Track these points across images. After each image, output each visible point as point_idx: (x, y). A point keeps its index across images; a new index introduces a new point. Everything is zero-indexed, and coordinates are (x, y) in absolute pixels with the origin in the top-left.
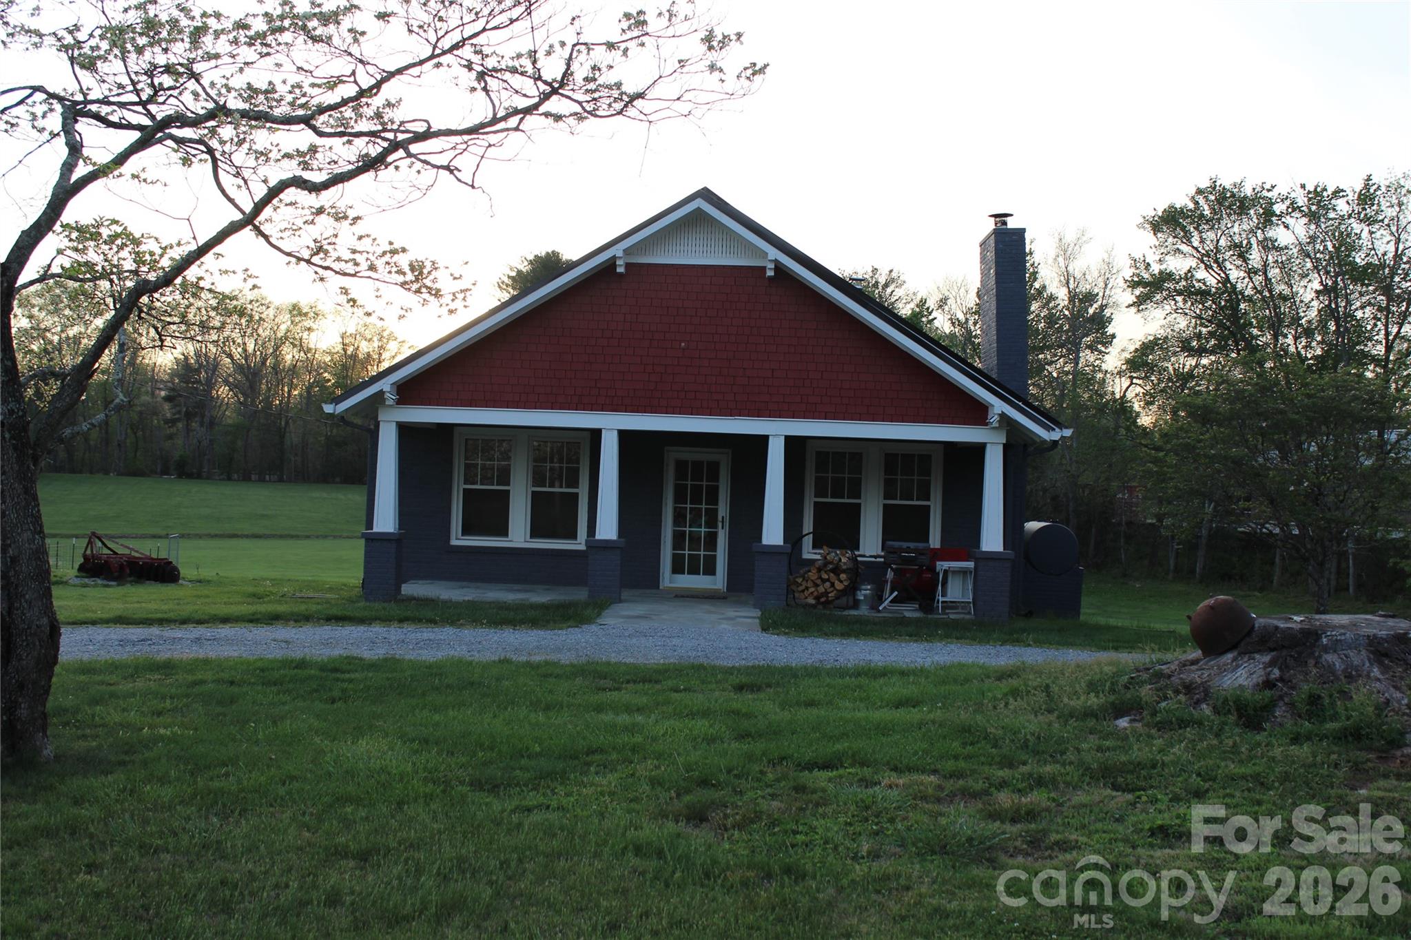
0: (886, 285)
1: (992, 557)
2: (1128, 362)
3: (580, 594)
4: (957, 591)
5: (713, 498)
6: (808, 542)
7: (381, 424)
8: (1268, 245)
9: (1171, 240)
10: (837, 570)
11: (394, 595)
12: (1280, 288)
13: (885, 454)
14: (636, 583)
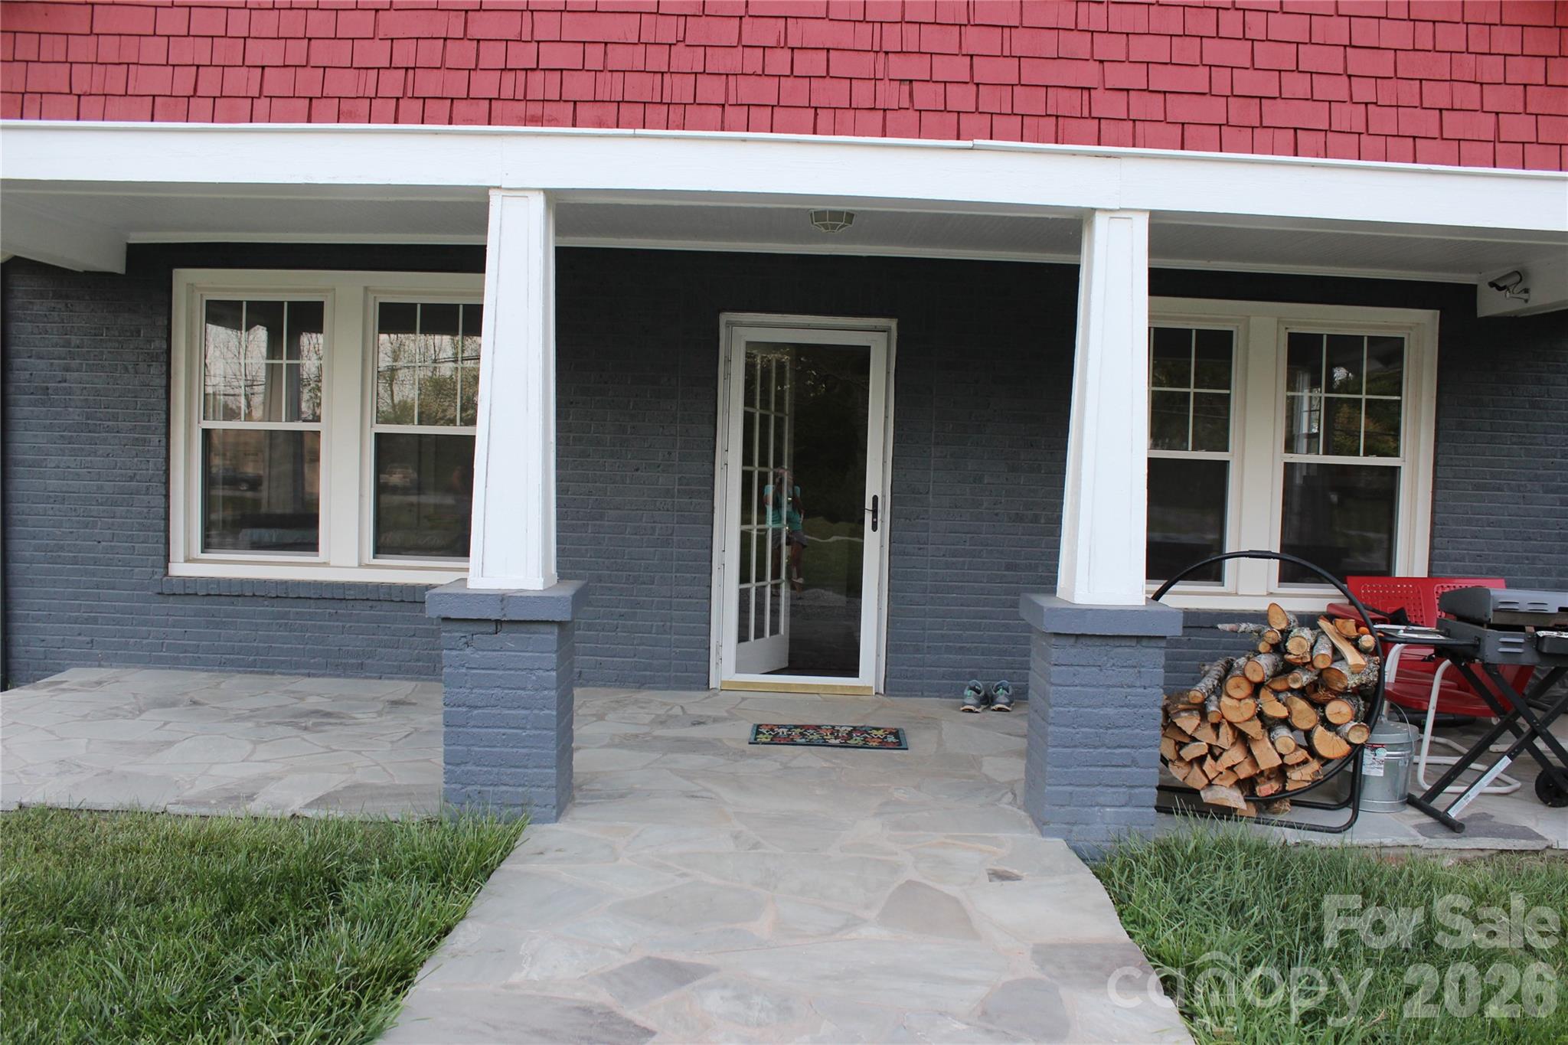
13: (1290, 334)
14: (648, 673)
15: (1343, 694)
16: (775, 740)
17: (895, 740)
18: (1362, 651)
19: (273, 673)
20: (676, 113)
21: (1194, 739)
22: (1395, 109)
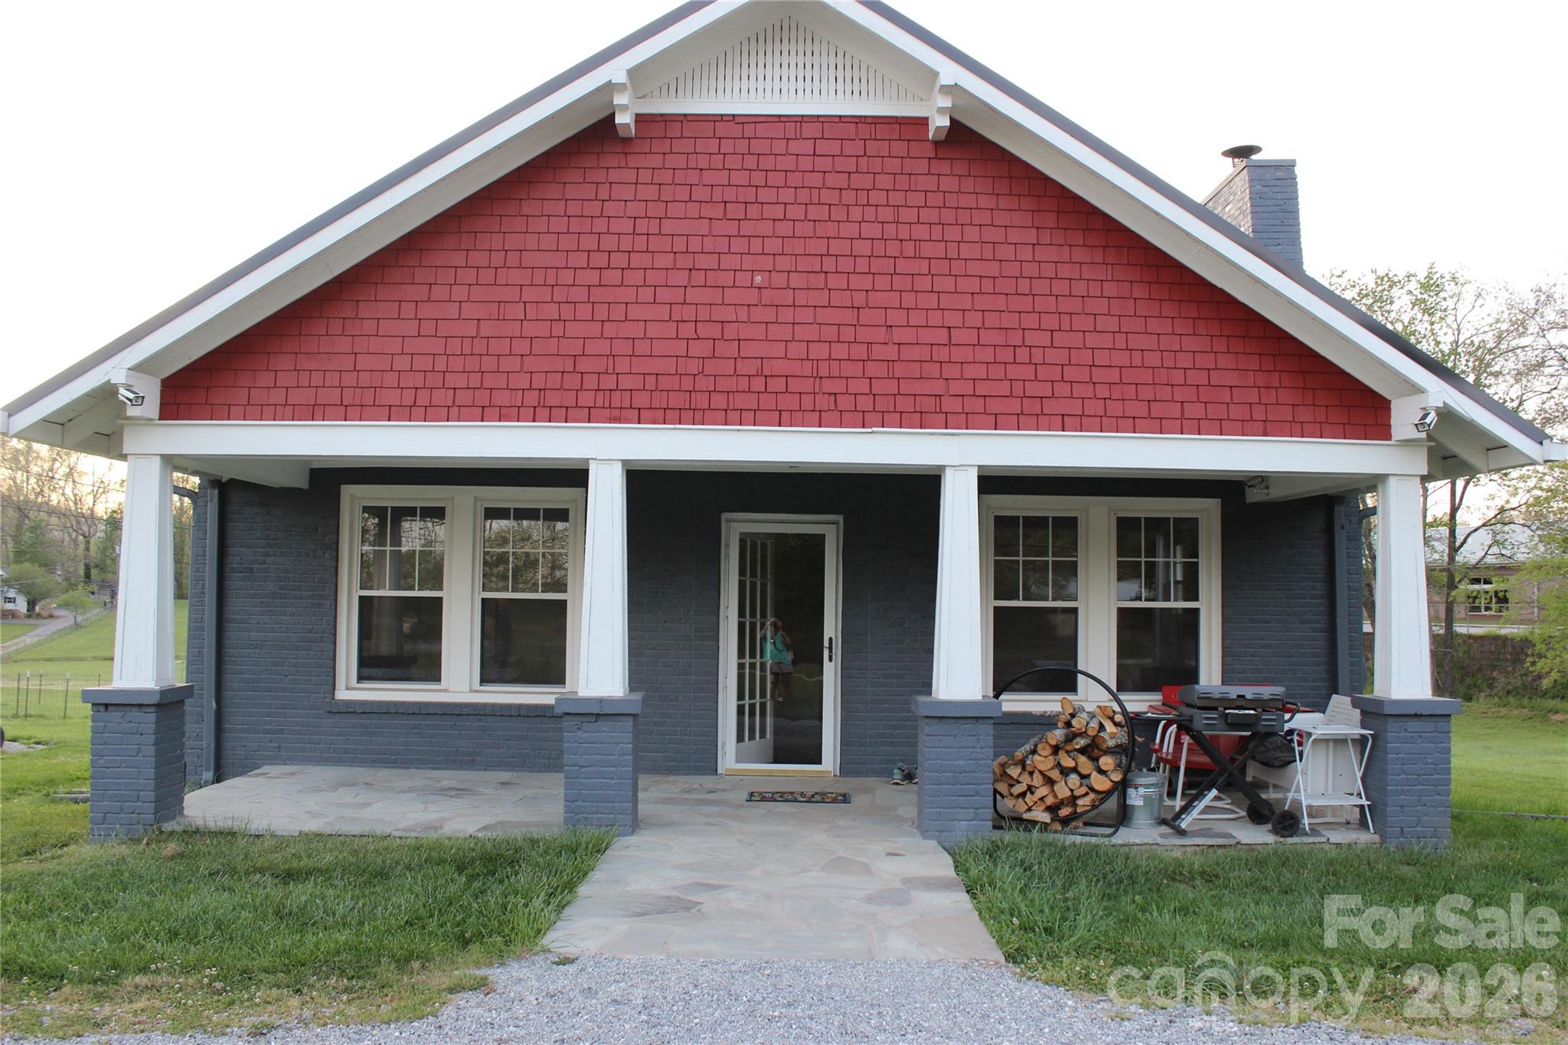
1: (1416, 711)
7: (130, 463)
13: (1118, 518)
14: (675, 764)
15: (1108, 752)
16: (763, 799)
17: (845, 799)
18: (1116, 724)
19: (409, 768)
20: (698, 415)
21: (1019, 782)
22: (1121, 402)
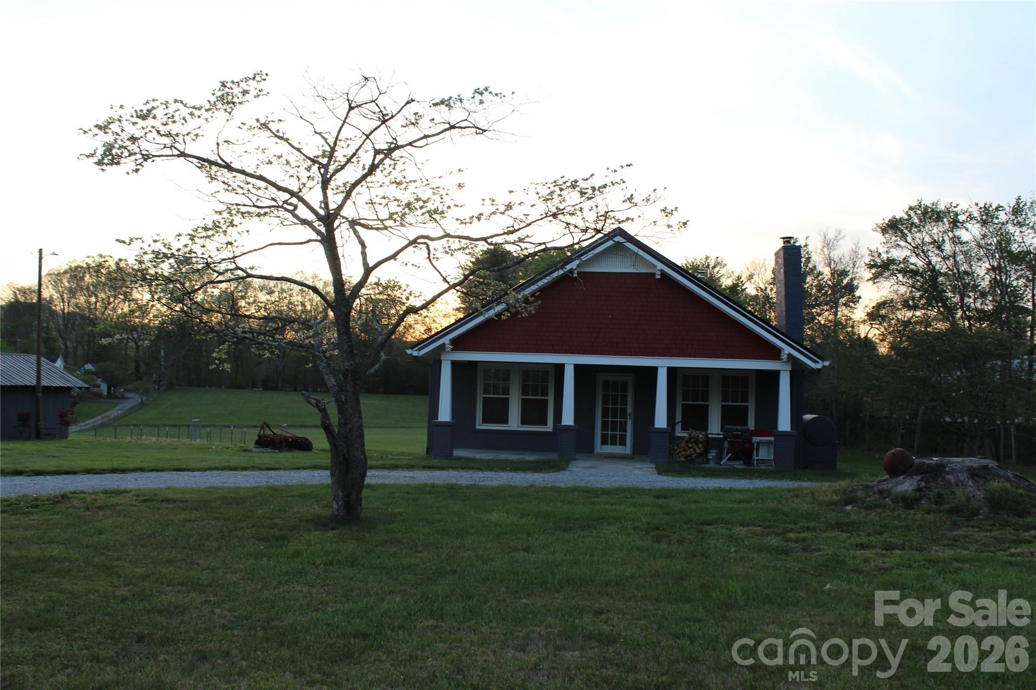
0: (714, 267)
1: (784, 434)
2: (868, 314)
3: (553, 456)
4: (764, 454)
5: (624, 402)
6: (678, 427)
7: (443, 362)
8: (956, 241)
9: (894, 238)
10: (697, 442)
11: (450, 456)
12: (964, 267)
13: (722, 376)
18: (703, 435)
21: (677, 450)
